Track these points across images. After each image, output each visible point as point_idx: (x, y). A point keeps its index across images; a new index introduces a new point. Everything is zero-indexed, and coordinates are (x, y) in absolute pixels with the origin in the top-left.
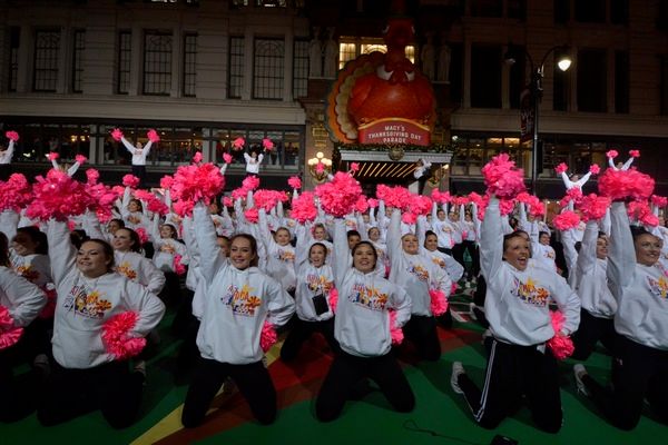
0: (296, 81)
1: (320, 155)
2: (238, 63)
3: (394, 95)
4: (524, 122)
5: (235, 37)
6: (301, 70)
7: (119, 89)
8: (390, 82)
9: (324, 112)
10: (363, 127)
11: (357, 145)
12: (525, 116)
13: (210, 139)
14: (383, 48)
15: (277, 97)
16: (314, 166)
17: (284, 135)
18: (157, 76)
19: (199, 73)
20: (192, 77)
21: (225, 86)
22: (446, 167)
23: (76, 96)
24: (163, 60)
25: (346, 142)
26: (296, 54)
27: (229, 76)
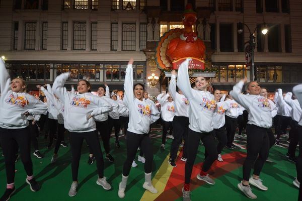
0: (141, 42)
1: (153, 75)
2: (115, 35)
3: (188, 47)
4: (247, 57)
5: (114, 23)
6: (143, 37)
7: (63, 48)
8: (186, 41)
9: (154, 56)
10: (175, 62)
12: (248, 54)
13: (104, 69)
14: (182, 27)
15: (133, 49)
16: (151, 80)
17: (136, 66)
18: (79, 42)
19: (98, 39)
20: (95, 42)
21: (110, 45)
23: (44, 51)
24: (82, 34)
26: (141, 30)
27: (111, 41)
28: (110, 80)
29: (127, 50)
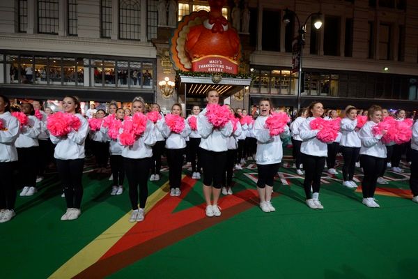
0: (149, 28)
1: (167, 79)
2: (107, 13)
3: (215, 40)
4: (294, 60)
6: (153, 20)
7: (19, 29)
8: (213, 31)
9: (169, 50)
10: (195, 61)
11: (191, 72)
12: (295, 56)
13: (90, 66)
14: (207, 9)
15: (136, 38)
16: (163, 87)
17: (142, 65)
18: (48, 20)
19: (78, 18)
20: (74, 21)
21: (99, 29)
22: (247, 88)
24: (52, 8)
25: (184, 70)
26: (149, 9)
27: (102, 22)
28: (101, 85)
29: (127, 39)
